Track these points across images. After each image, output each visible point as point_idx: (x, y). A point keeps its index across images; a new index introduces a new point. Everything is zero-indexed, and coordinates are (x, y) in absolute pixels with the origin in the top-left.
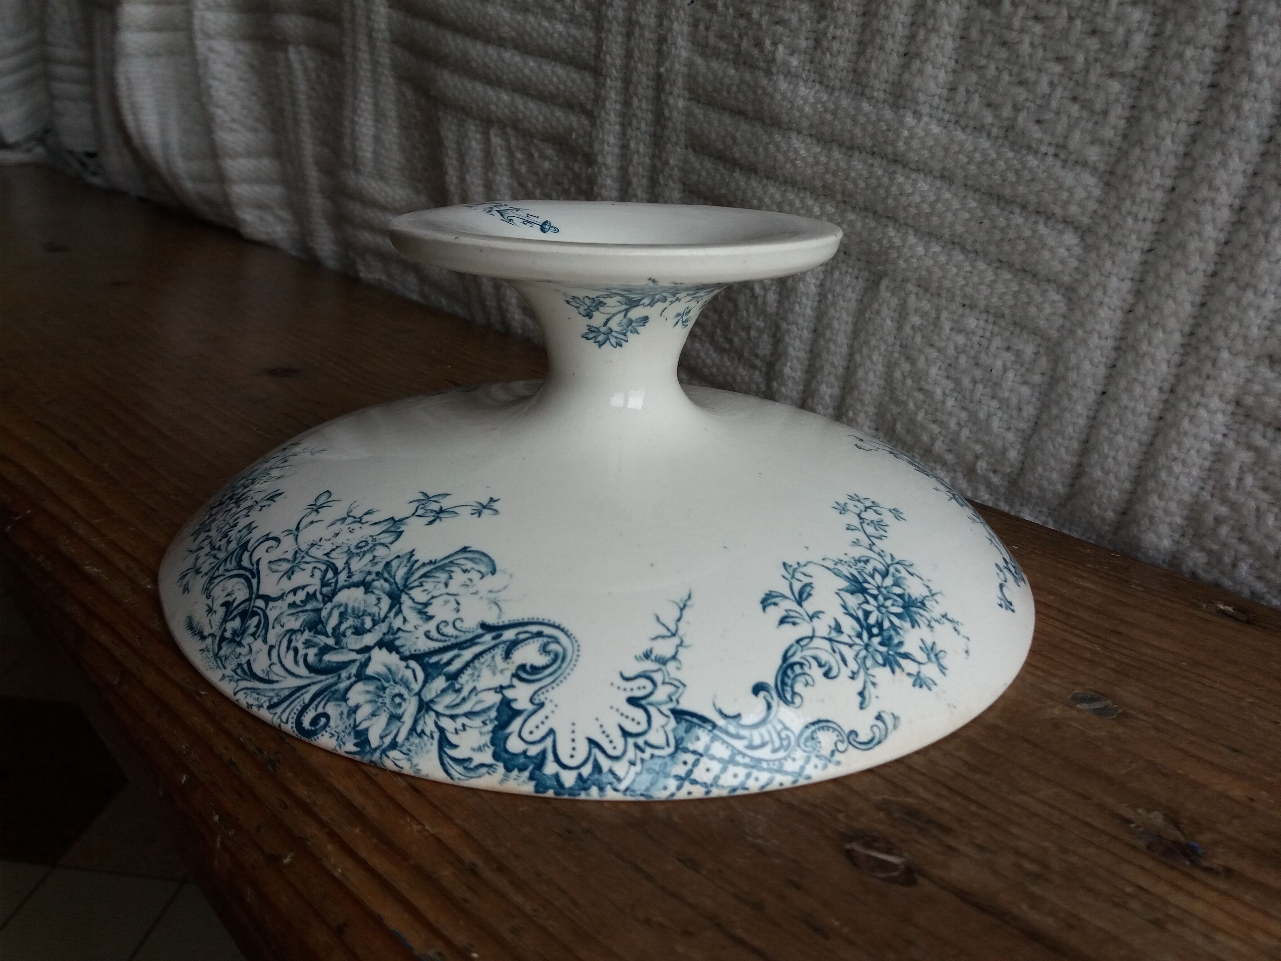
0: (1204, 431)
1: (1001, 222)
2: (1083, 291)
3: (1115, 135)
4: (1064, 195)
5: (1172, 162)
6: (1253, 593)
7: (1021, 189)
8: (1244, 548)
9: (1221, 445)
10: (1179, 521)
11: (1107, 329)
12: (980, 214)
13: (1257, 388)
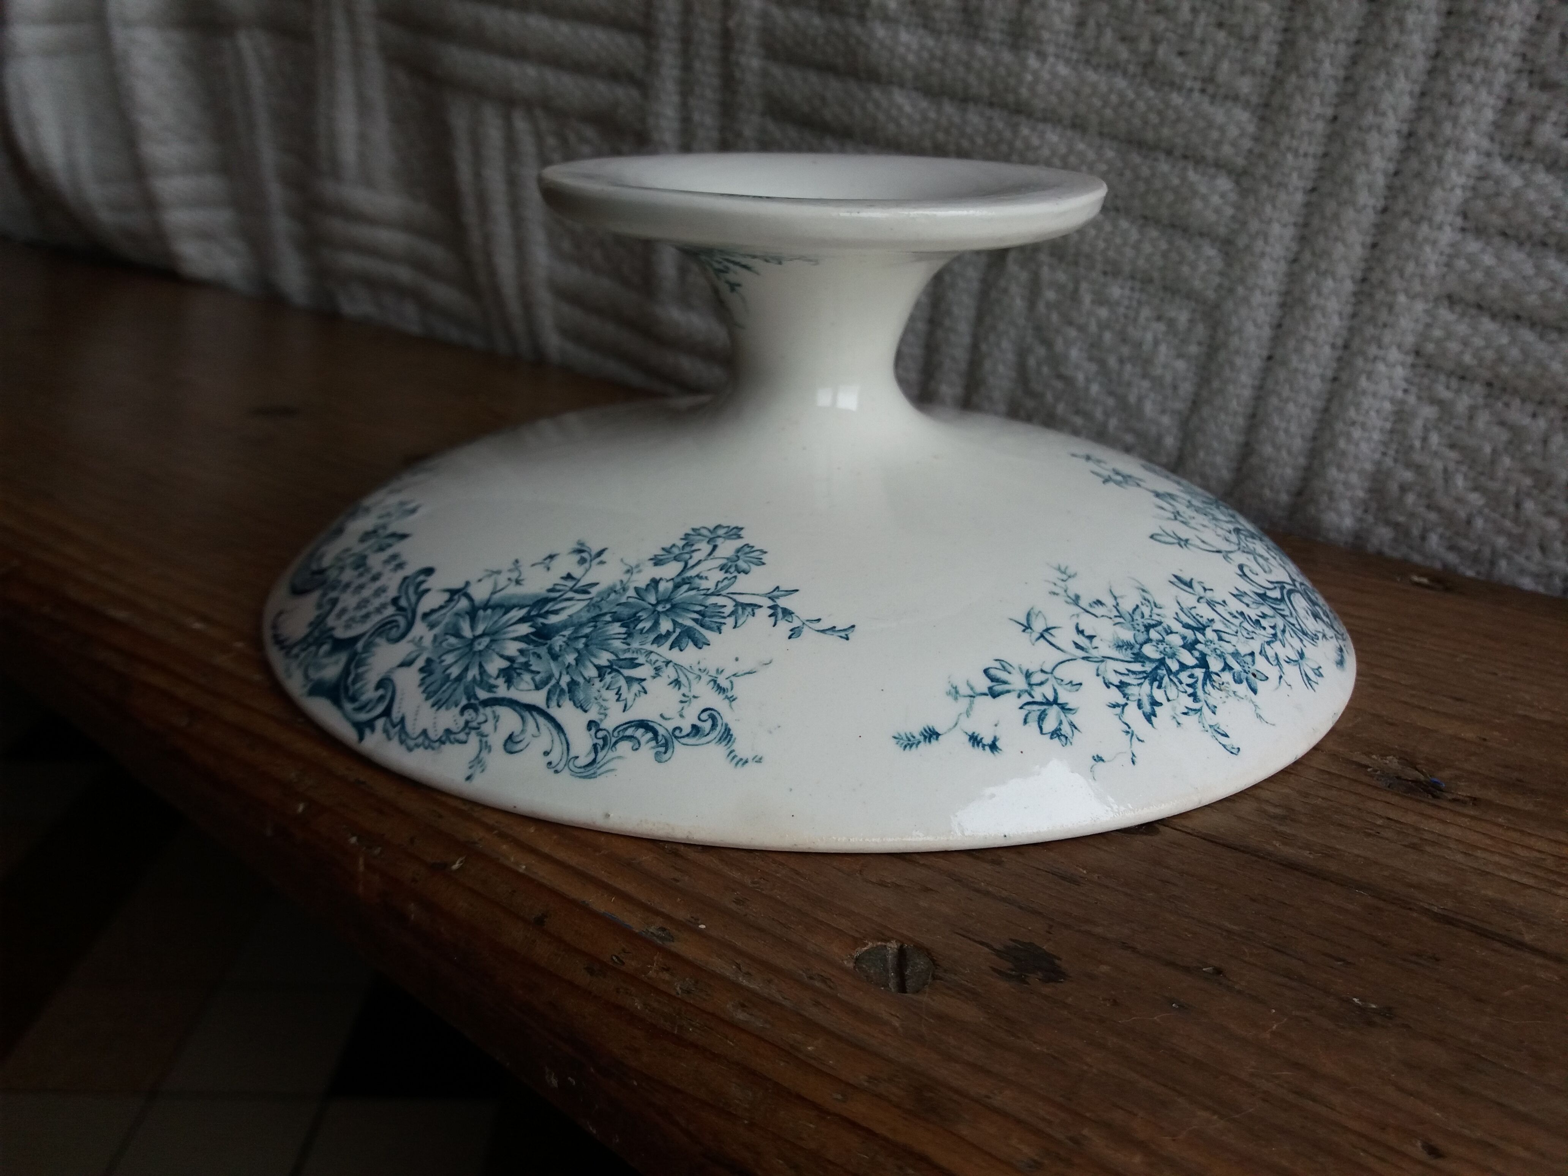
0: (1384, 388)
1: (1145, 171)
2: (1242, 241)
3: (1268, 62)
4: (1215, 135)
5: (1333, 88)
6: (1445, 566)
7: (1166, 132)
8: (1433, 516)
9: (1402, 402)
10: (1361, 494)
11: (1271, 283)
12: (1119, 164)
13: (1437, 333)
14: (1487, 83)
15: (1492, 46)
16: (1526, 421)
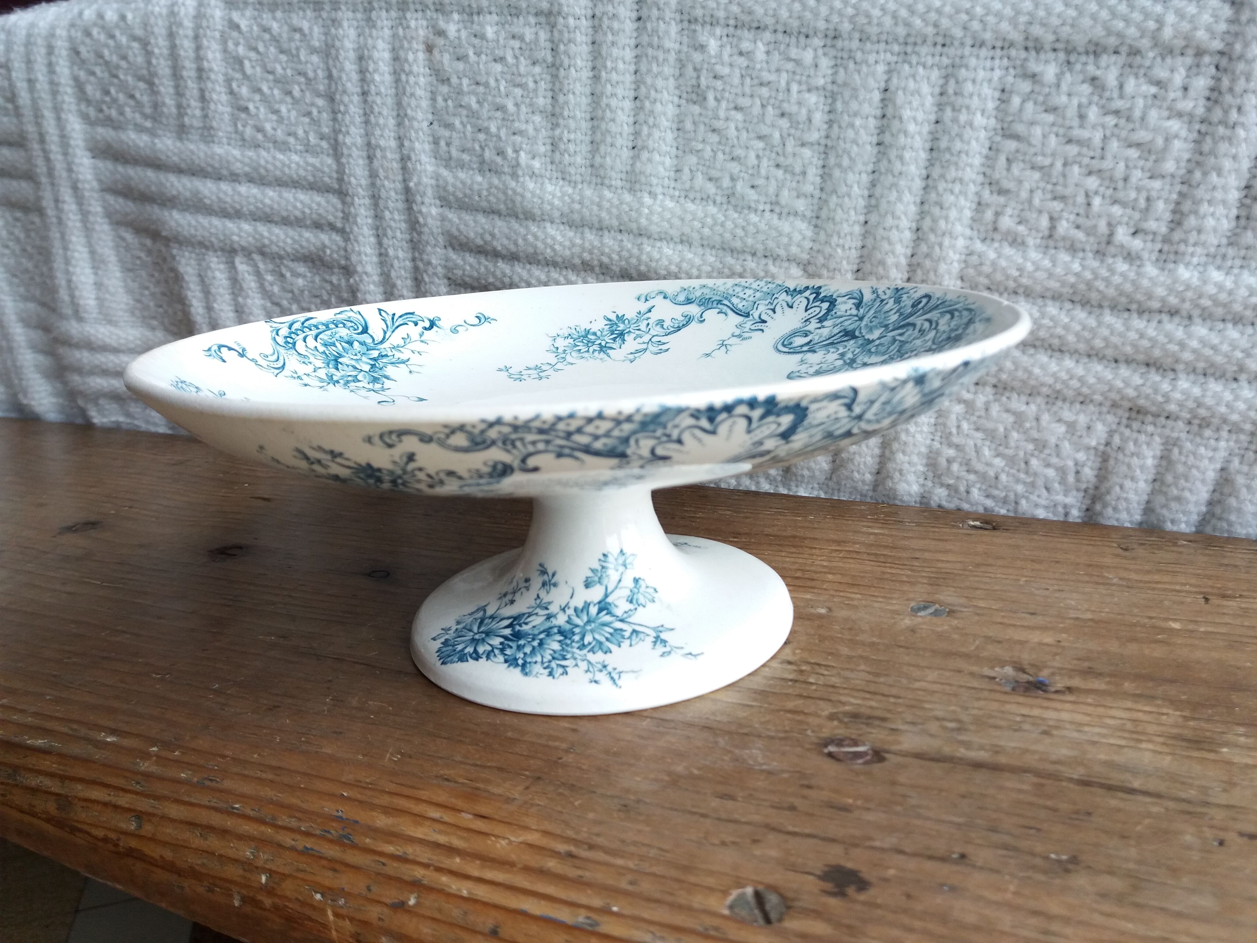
3: (814, 189)
6: (987, 510)
7: (749, 241)
14: (963, 193)
15: (963, 170)
16: (1023, 408)
